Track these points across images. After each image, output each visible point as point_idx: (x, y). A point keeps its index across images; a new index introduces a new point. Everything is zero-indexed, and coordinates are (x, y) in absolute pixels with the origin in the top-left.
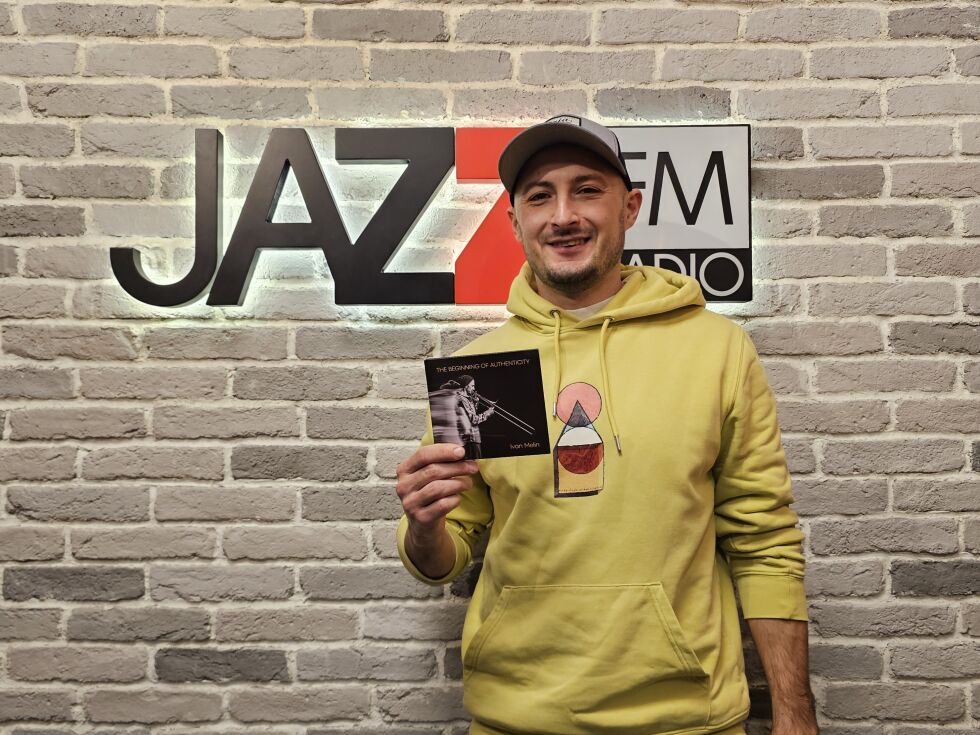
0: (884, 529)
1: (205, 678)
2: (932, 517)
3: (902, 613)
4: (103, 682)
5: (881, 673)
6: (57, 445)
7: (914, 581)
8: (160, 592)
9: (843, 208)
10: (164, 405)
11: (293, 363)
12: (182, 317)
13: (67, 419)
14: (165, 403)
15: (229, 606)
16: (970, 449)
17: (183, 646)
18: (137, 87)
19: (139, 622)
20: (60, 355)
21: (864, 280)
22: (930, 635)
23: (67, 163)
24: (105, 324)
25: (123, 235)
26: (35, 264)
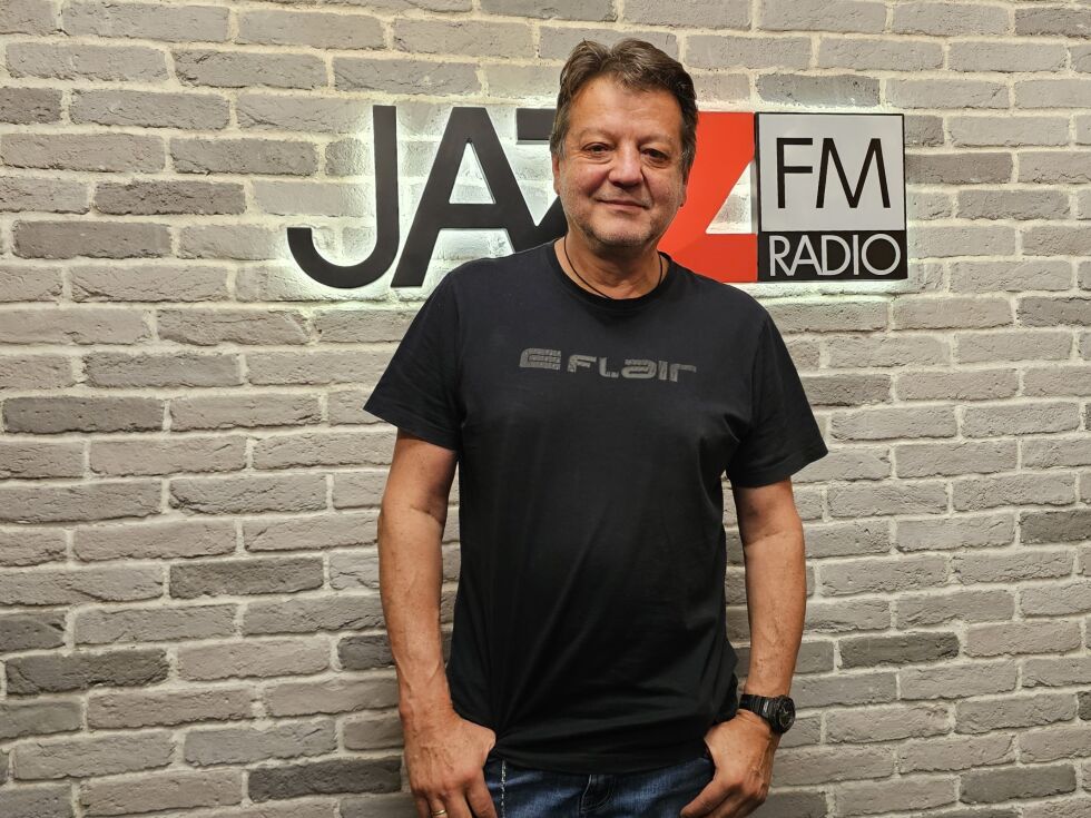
0: (1015, 484)
2: (1053, 472)
3: (1030, 559)
4: (284, 675)
5: (1013, 612)
6: (225, 435)
7: (1039, 531)
8: (341, 581)
9: (978, 192)
10: (339, 390)
12: (355, 299)
13: (235, 407)
14: (339, 388)
16: (1084, 411)
17: (366, 633)
18: (296, 58)
19: (321, 612)
20: (224, 340)
21: (996, 259)
22: (1052, 577)
23: (223, 136)
24: (272, 307)
25: (287, 213)
26: (191, 244)
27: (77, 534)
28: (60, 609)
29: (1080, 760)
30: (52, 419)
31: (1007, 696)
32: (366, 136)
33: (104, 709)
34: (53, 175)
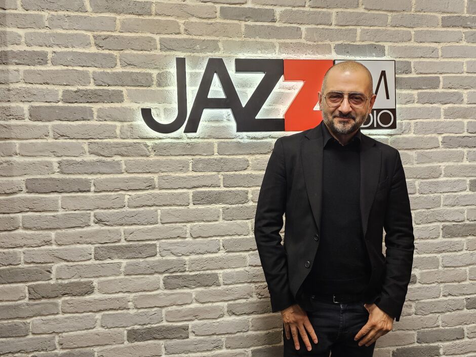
0: (440, 213)
1: (185, 286)
2: (456, 208)
3: (446, 244)
4: (141, 291)
5: (439, 266)
6: (116, 193)
7: (449, 232)
8: (164, 253)
9: (425, 92)
11: (216, 156)
12: (169, 138)
13: (120, 182)
14: (163, 174)
15: (193, 257)
16: (469, 183)
17: (174, 274)
18: (144, 38)
19: (156, 266)
20: (116, 154)
21: (433, 120)
22: (455, 251)
23: (114, 70)
24: (135, 141)
25: (141, 102)
26: (102, 115)
27: (56, 234)
28: (50, 265)
29: (466, 326)
30: (46, 187)
31: (437, 299)
32: (173, 70)
33: (68, 305)
34: (44, 87)
